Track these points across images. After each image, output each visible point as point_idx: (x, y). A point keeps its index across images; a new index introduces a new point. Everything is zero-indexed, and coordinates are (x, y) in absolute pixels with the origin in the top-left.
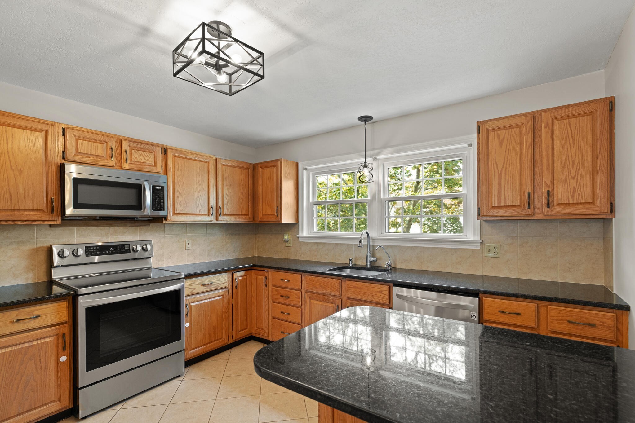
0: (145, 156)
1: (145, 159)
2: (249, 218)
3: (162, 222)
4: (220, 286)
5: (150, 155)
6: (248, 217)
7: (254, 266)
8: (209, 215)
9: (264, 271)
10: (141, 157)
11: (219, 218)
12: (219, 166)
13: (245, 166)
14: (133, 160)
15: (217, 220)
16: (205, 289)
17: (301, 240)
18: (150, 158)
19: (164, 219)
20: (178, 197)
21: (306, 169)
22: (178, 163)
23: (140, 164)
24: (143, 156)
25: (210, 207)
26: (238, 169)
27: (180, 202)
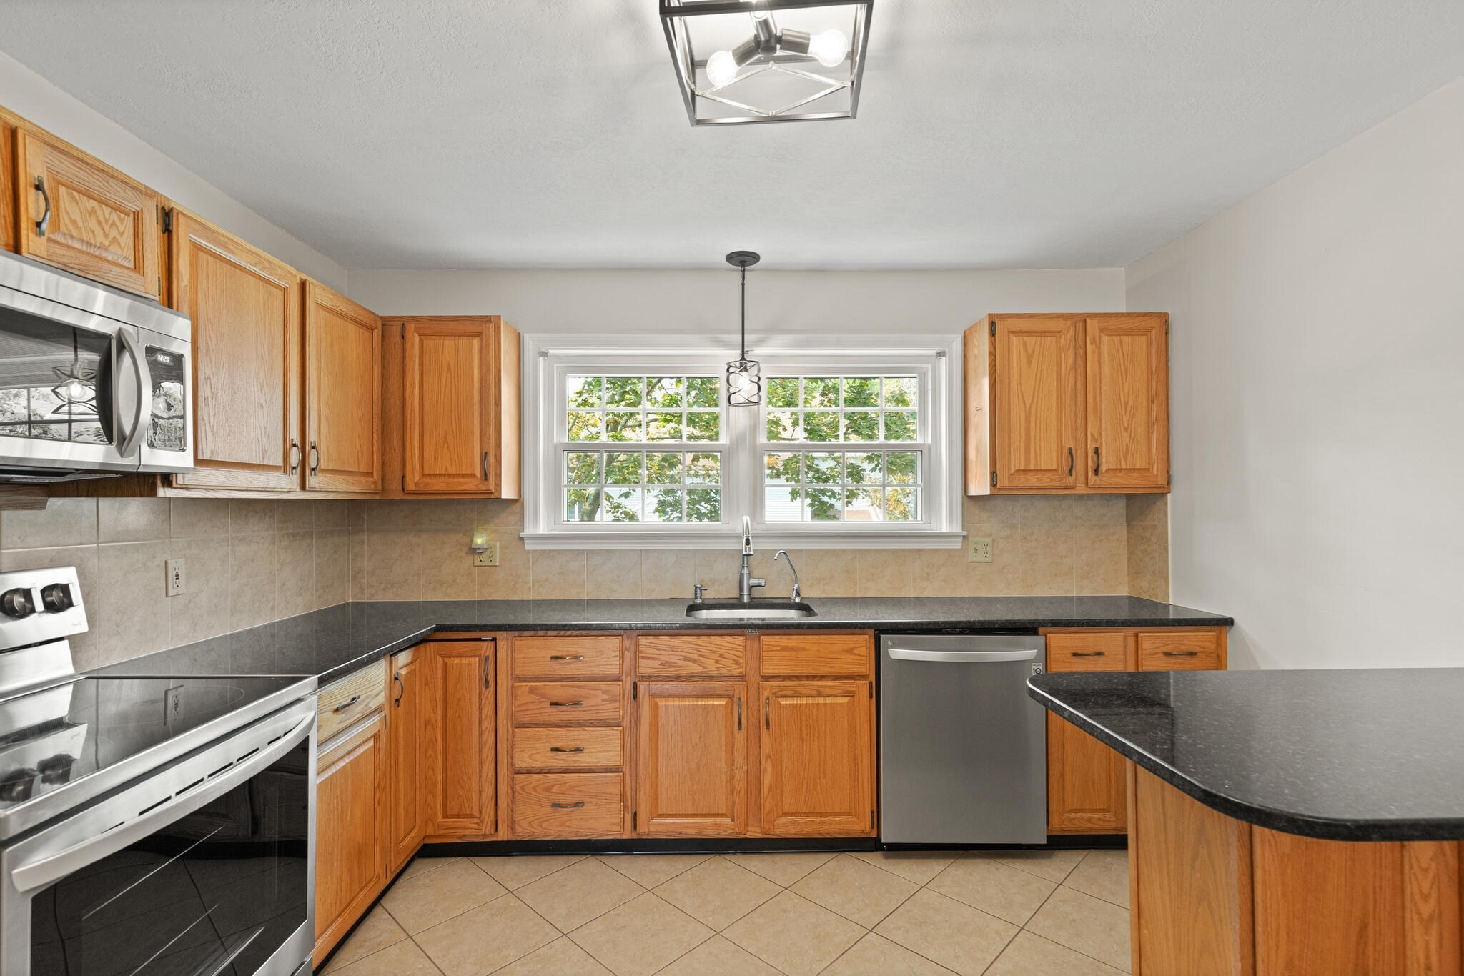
0: (107, 221)
1: (106, 236)
2: (375, 483)
3: (153, 493)
4: (370, 705)
5: (122, 220)
6: (371, 479)
7: (439, 628)
8: (285, 472)
9: (479, 640)
10: (93, 224)
11: (312, 481)
12: (311, 305)
13: (366, 321)
14: (63, 228)
15: (303, 487)
16: (340, 723)
17: (529, 546)
18: (122, 234)
19: (159, 482)
20: (206, 399)
21: (544, 354)
22: (208, 275)
23: (85, 248)
24: (99, 222)
25: (289, 444)
26: (352, 327)
27: (212, 420)
